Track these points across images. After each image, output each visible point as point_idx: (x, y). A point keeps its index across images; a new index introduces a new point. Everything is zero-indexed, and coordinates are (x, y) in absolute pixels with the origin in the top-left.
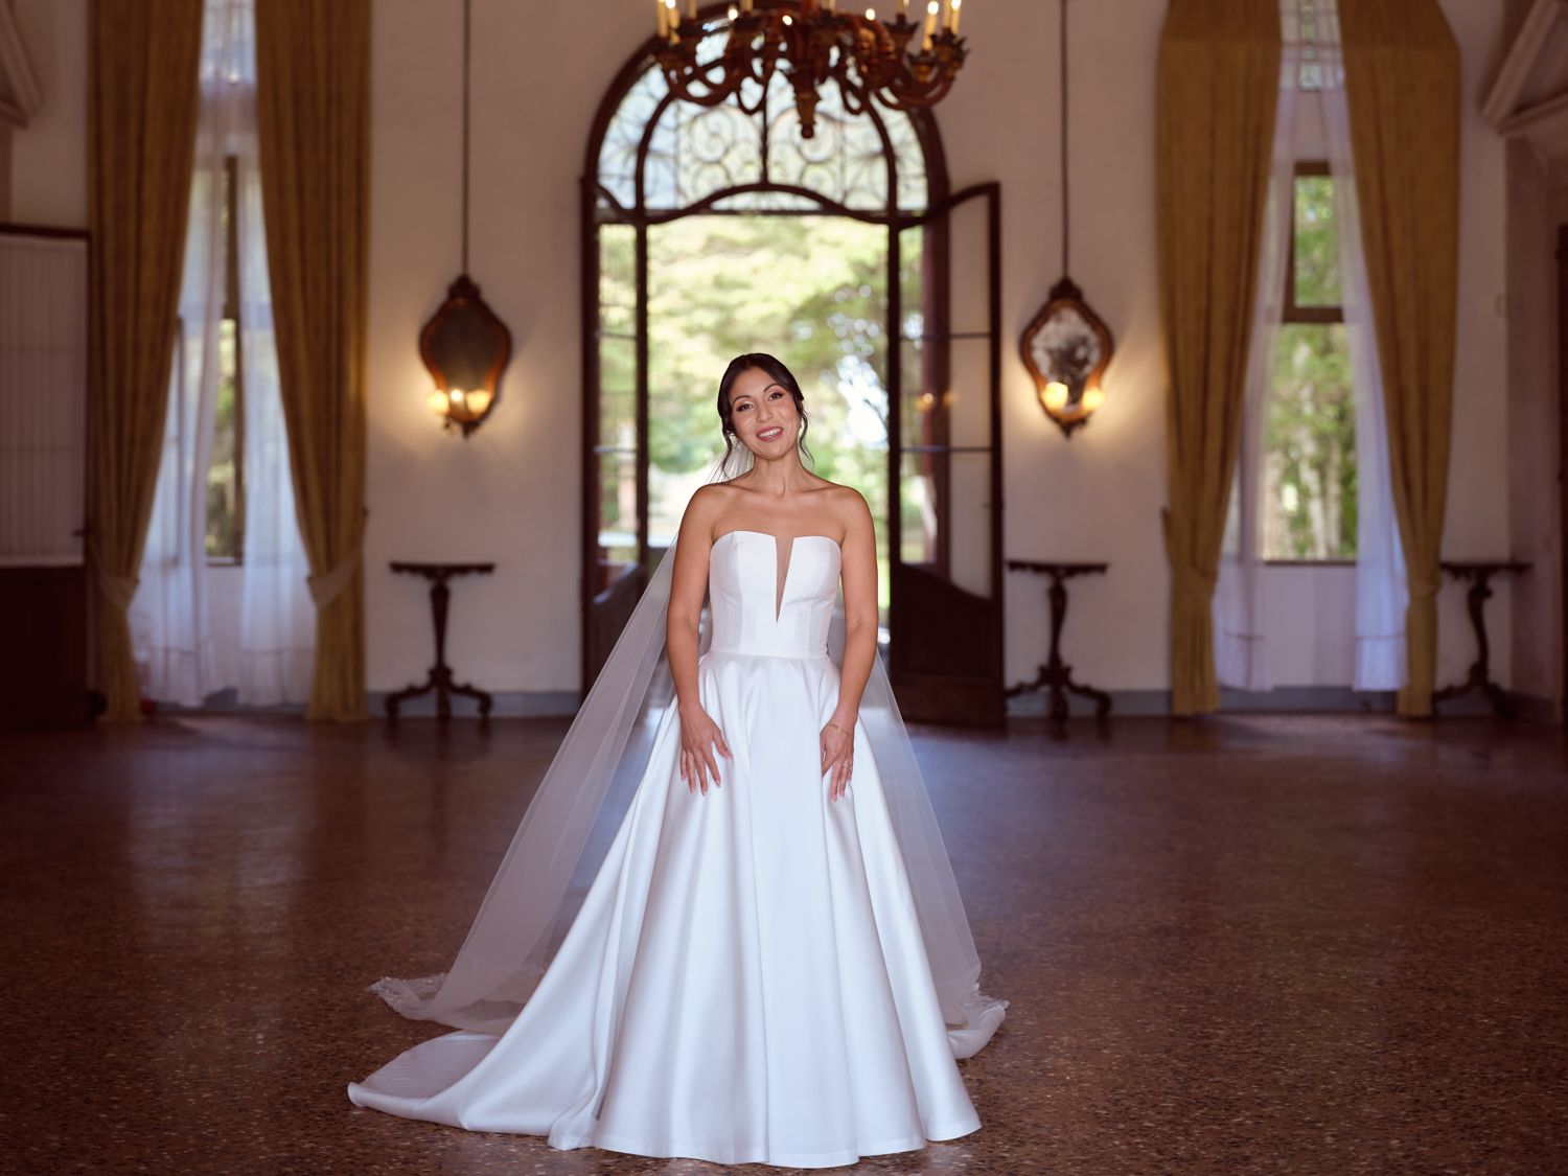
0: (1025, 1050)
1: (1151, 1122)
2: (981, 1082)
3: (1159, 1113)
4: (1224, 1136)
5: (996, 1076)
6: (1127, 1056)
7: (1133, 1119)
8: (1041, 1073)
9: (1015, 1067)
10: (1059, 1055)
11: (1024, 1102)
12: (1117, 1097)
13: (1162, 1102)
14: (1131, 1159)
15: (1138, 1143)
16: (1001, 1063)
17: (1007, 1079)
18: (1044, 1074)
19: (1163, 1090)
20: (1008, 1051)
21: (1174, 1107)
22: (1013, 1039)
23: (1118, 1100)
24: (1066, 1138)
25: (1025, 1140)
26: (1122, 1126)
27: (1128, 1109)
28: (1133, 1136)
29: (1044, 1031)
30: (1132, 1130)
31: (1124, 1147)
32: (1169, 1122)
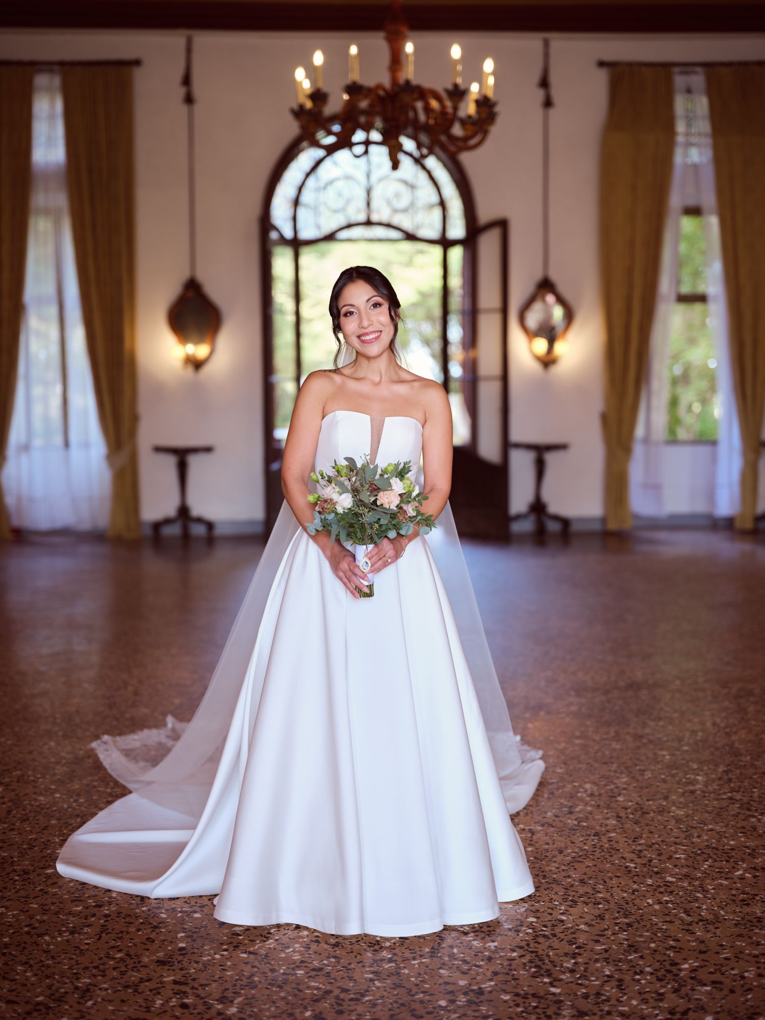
0: (561, 798)
1: (671, 876)
2: (532, 832)
3: (675, 866)
4: (734, 892)
5: (543, 826)
6: (637, 804)
7: (657, 873)
8: (576, 823)
9: (557, 816)
10: (586, 804)
11: (569, 855)
12: (639, 848)
13: (675, 853)
14: (666, 922)
15: (667, 902)
16: (545, 813)
17: (552, 829)
18: (579, 822)
19: (672, 839)
20: (549, 798)
21: (686, 859)
22: (550, 787)
23: (640, 851)
24: (608, 895)
25: (576, 898)
26: (650, 881)
27: (650, 861)
28: (661, 893)
29: (571, 779)
30: (659, 886)
31: (657, 907)
32: (686, 876)
